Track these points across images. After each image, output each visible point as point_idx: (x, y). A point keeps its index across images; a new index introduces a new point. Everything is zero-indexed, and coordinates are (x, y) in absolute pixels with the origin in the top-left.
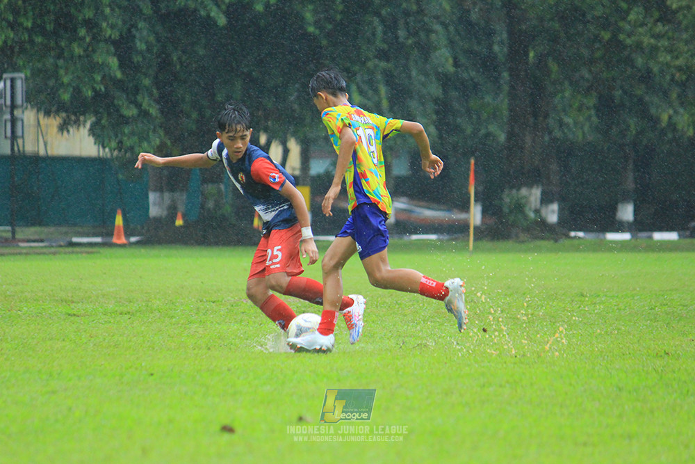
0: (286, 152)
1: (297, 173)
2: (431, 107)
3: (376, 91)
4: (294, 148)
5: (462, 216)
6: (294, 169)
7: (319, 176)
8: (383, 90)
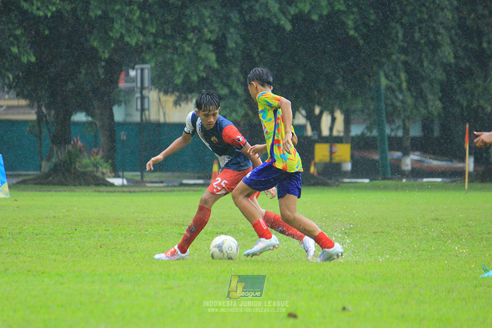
0: (334, 120)
1: (342, 134)
2: (437, 87)
3: (398, 77)
4: (339, 117)
5: (460, 165)
6: (339, 132)
7: (357, 137)
8: (403, 76)
